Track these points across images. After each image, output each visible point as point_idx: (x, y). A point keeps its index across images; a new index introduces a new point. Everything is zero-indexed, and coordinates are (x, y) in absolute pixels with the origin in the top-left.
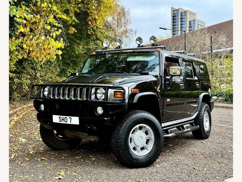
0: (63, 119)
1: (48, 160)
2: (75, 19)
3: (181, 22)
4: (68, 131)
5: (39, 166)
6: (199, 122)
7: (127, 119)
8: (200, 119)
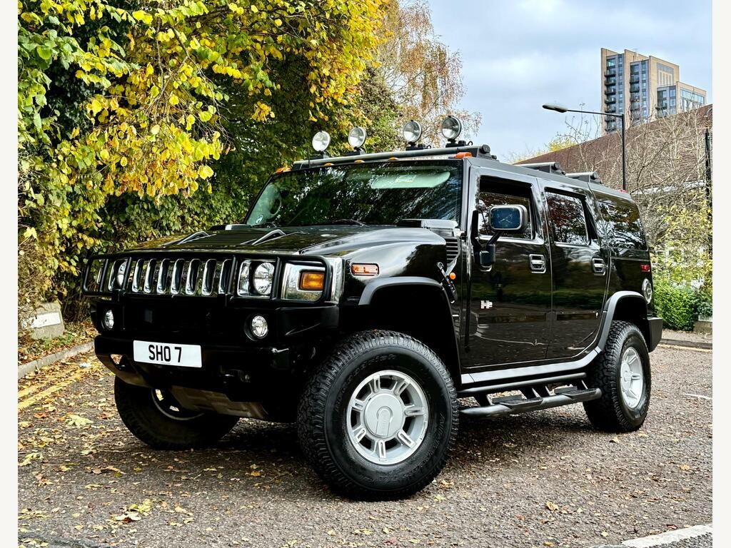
0: (159, 351)
1: (122, 473)
2: (264, 79)
3: (631, 92)
4: (181, 388)
5: (88, 486)
6: (605, 379)
7: (345, 353)
8: (608, 371)
